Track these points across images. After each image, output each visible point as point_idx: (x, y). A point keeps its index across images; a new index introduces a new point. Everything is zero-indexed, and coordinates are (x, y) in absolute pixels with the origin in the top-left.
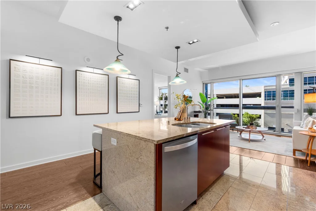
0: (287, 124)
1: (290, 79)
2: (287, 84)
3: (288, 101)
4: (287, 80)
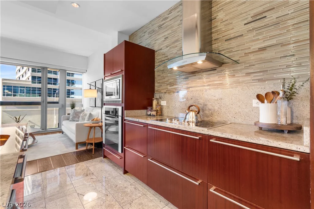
0: (29, 121)
1: (32, 76)
2: (29, 80)
3: (31, 97)
4: (30, 76)
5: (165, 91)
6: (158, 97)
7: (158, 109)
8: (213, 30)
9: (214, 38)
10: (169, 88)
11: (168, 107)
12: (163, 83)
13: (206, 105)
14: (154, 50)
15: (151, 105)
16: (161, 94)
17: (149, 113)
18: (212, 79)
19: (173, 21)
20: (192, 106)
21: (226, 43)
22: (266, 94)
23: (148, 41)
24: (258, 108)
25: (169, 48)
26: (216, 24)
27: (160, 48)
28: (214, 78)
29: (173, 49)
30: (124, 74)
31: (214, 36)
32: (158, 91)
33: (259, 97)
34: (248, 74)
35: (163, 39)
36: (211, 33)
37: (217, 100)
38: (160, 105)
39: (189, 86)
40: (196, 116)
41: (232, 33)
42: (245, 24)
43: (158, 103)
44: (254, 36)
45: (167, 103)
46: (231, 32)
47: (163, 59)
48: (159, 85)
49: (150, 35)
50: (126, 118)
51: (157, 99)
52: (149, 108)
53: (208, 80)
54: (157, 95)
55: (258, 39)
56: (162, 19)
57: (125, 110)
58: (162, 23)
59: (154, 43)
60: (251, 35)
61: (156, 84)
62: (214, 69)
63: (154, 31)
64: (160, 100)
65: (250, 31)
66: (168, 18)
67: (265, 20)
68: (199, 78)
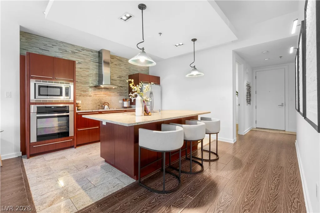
10: (83, 93)
11: (83, 104)
19: (85, 56)
21: (112, 81)
25: (82, 70)
33: (124, 100)
39: (96, 94)
42: (117, 77)
46: (113, 77)
53: (105, 92)
56: (75, 49)
58: (75, 51)
65: (119, 80)
66: (81, 52)
67: (122, 79)
68: (102, 91)
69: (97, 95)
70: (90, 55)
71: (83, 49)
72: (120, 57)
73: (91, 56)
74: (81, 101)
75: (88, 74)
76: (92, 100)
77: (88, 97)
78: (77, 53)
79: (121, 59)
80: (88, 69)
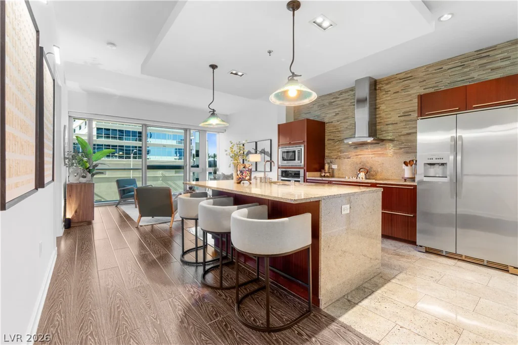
5: (336, 157)
6: (329, 162)
7: (331, 171)
8: (377, 116)
9: (378, 122)
10: (340, 154)
11: (339, 169)
12: (335, 150)
13: (372, 168)
14: (324, 123)
15: (323, 168)
16: (332, 160)
17: (323, 174)
18: (376, 150)
19: (343, 102)
20: (362, 168)
21: (386, 127)
22: (410, 161)
23: (318, 113)
24: (404, 169)
25: (339, 122)
26: (380, 112)
27: (330, 121)
28: (378, 149)
29: (343, 124)
30: (306, 144)
31: (378, 120)
32: (328, 156)
33: (406, 163)
34: (401, 148)
35: (334, 114)
36: (376, 118)
37: (380, 165)
38: (332, 168)
39: (358, 154)
40: (365, 175)
41: (390, 121)
42: (399, 117)
43: (329, 167)
44: (404, 125)
45: (338, 167)
46: (389, 119)
47: (334, 131)
48: (329, 151)
49: (319, 108)
50: (307, 178)
51: (328, 163)
52: (323, 171)
53: (372, 150)
54: (327, 160)
55: (406, 128)
56: (332, 97)
57: (307, 171)
58: (333, 101)
59: (324, 115)
60: (402, 124)
61: (326, 151)
62: (378, 143)
63: (324, 105)
64: (331, 164)
65: (402, 121)
66: (338, 98)
67: (410, 117)
68: (367, 149)
69: (359, 156)
70: (349, 97)
71: (341, 93)
72: (406, 73)
73: (351, 98)
74: (336, 166)
75: (346, 126)
76: (351, 164)
77: (346, 160)
78: (334, 102)
79: (409, 75)
80: (347, 118)
